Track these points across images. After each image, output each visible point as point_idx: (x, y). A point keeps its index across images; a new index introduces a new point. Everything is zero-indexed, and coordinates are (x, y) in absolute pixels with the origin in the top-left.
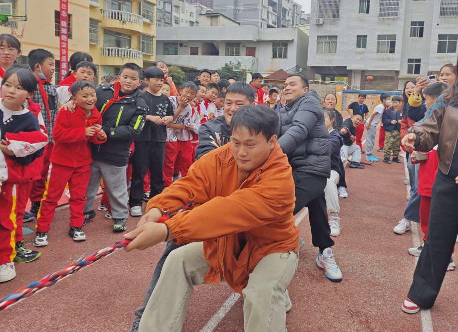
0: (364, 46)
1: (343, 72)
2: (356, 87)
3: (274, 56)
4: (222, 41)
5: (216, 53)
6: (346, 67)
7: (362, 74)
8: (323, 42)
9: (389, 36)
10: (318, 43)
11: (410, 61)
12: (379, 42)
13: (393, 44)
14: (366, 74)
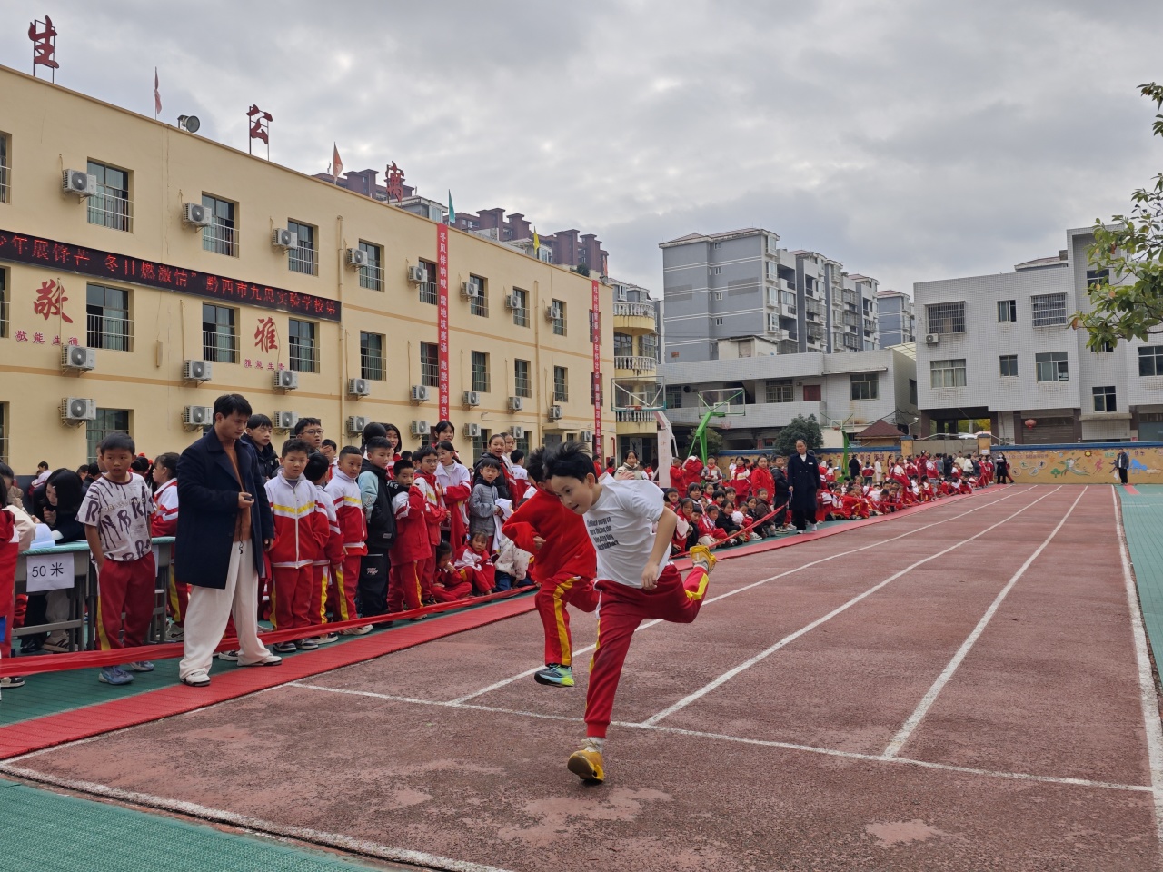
0: (1014, 372)
1: (981, 412)
2: (1008, 439)
3: (855, 396)
4: (759, 380)
5: (750, 400)
6: (986, 408)
7: (1014, 417)
8: (940, 371)
9: (1056, 355)
10: (933, 372)
11: (1096, 390)
12: (1038, 366)
13: (1063, 367)
14: (1022, 417)
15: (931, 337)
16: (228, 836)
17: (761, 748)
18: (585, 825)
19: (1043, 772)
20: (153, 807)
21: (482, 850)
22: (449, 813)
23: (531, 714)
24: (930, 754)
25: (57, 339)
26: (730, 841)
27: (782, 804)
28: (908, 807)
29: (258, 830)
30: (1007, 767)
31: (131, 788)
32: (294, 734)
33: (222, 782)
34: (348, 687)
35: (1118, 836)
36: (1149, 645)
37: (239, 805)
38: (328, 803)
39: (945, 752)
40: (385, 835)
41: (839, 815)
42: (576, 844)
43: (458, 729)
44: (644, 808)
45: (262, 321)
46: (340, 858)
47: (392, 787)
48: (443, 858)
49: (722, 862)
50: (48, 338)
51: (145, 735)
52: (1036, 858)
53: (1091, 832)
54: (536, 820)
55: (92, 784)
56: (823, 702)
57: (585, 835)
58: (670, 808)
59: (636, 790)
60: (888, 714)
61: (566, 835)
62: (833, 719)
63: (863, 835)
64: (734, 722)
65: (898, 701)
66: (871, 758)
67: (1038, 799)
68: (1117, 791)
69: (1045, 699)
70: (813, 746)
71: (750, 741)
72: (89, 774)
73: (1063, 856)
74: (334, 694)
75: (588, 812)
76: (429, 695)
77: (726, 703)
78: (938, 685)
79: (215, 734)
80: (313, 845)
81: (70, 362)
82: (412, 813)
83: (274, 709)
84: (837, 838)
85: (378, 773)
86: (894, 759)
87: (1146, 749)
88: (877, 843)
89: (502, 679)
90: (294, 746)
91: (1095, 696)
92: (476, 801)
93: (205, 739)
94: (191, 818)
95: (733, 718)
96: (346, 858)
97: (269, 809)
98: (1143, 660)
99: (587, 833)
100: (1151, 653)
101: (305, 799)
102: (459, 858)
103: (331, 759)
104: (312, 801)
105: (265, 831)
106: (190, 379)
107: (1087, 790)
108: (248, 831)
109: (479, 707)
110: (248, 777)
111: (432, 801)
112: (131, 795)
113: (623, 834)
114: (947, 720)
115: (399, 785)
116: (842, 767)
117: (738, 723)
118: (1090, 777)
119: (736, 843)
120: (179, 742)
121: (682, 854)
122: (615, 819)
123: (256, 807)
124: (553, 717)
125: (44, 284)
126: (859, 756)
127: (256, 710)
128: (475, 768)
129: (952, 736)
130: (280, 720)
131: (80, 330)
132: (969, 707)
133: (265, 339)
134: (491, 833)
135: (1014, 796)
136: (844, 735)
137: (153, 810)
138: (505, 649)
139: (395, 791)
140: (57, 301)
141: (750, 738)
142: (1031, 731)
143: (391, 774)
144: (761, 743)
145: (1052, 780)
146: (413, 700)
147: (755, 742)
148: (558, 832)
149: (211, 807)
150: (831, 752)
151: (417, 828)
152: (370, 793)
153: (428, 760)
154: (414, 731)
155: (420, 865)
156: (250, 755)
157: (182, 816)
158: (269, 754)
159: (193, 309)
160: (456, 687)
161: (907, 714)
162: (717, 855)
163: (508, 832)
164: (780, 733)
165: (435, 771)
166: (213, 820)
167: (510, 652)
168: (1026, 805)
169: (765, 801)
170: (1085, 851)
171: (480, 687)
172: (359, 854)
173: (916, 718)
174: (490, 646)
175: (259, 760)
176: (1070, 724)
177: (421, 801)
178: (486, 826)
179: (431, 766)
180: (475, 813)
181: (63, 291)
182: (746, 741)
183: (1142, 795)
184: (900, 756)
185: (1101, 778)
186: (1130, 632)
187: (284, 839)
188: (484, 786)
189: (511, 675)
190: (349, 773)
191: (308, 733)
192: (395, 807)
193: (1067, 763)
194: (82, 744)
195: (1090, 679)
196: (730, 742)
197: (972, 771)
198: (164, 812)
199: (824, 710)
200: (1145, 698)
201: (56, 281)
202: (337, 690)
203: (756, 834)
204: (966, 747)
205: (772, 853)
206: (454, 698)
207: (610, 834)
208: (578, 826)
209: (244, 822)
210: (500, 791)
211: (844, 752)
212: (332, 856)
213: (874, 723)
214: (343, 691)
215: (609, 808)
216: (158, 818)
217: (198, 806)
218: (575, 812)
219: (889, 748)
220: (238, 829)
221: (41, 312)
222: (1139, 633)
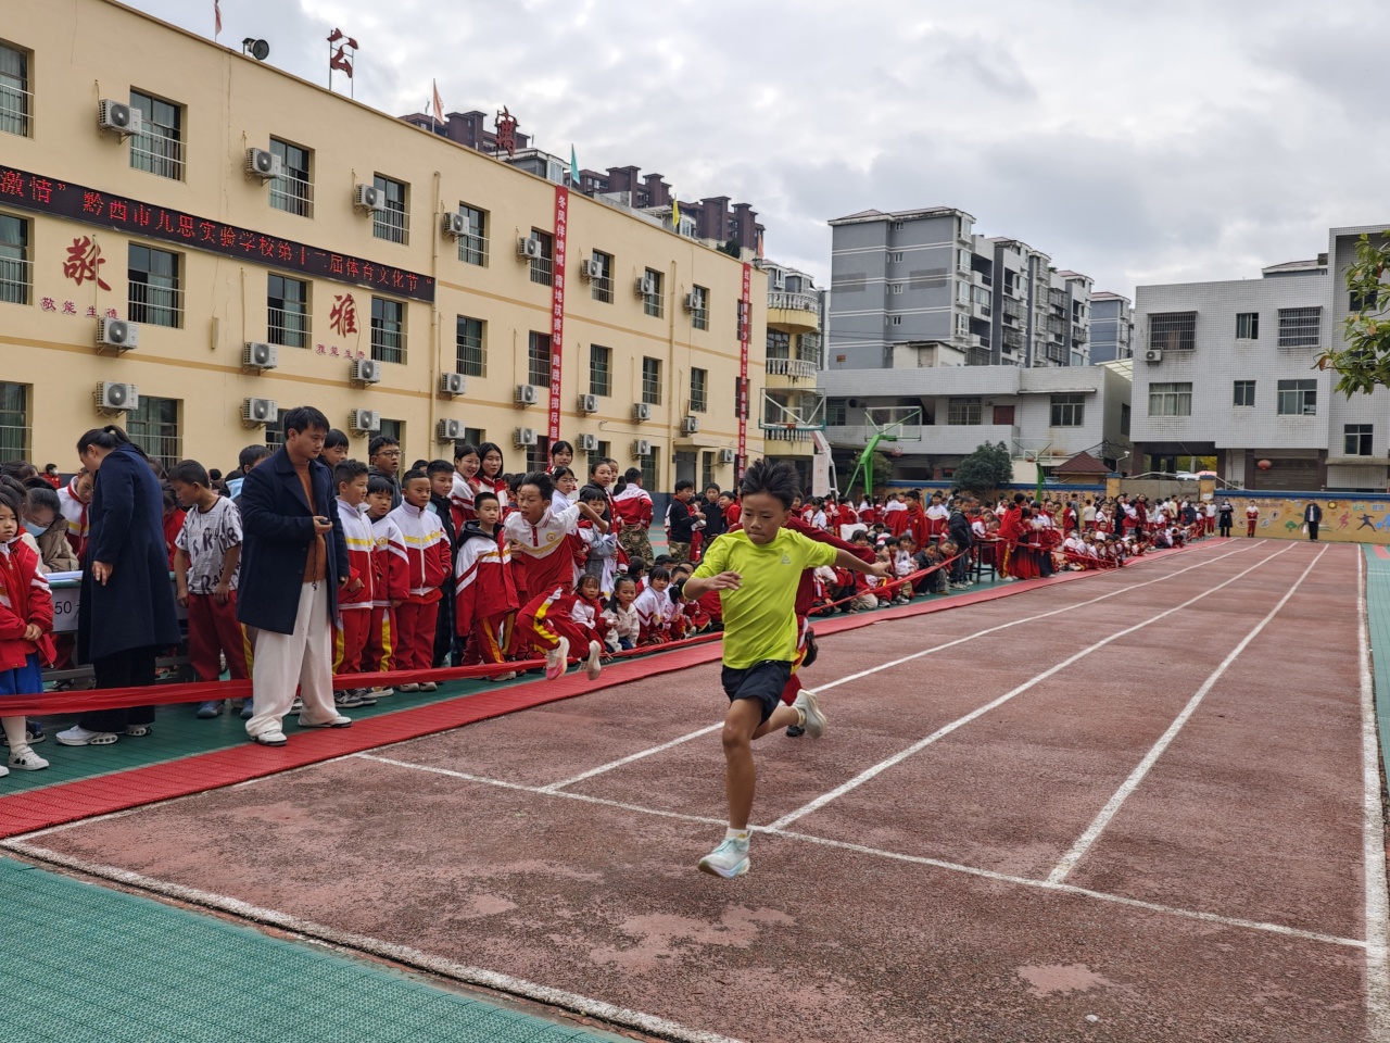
0: (1250, 402)
1: (1207, 449)
2: (1236, 483)
3: (1055, 422)
4: (941, 397)
5: (929, 420)
6: (1213, 443)
7: (1247, 456)
8: (1161, 396)
9: (1302, 383)
10: (1151, 396)
11: (1349, 428)
12: (1281, 395)
13: (1311, 398)
14: (1256, 457)
15: (1153, 353)
16: (277, 942)
17: (904, 865)
18: (692, 950)
19: (1234, 913)
20: (191, 902)
21: (569, 974)
22: (535, 927)
23: (638, 808)
24: (1103, 882)
25: (92, 310)
26: (858, 978)
27: (923, 935)
28: (1070, 948)
29: (312, 936)
30: (1193, 904)
31: (166, 878)
32: (359, 818)
33: (273, 874)
34: (425, 762)
35: (1318, 1001)
36: (1381, 759)
37: (291, 904)
38: (395, 906)
39: (1121, 880)
40: (458, 950)
41: (988, 952)
42: (680, 973)
43: (551, 822)
44: (762, 933)
45: (339, 298)
46: (406, 975)
47: (470, 891)
48: (524, 981)
49: (847, 1004)
50: (81, 308)
51: (185, 811)
52: (1216, 1022)
53: (1286, 993)
54: (635, 941)
55: (121, 870)
56: (982, 810)
57: (691, 963)
58: (792, 935)
59: (753, 909)
60: (1058, 829)
61: (669, 961)
62: (992, 831)
63: (1014, 979)
64: (876, 830)
65: (1072, 813)
66: (1032, 883)
67: (1226, 948)
68: (1323, 944)
69: (1247, 820)
70: (966, 864)
71: (892, 855)
72: (117, 858)
73: (1250, 1022)
74: (408, 770)
75: (696, 933)
76: (520, 777)
77: (868, 805)
78: (1120, 796)
79: (268, 813)
80: (375, 958)
81: (107, 339)
82: (492, 925)
83: (338, 785)
84: (983, 981)
85: (455, 872)
86: (1060, 886)
87: (1363, 893)
88: (1030, 990)
89: (607, 762)
90: (359, 832)
91: (1308, 819)
92: (566, 913)
93: (256, 819)
94: (235, 919)
95: (875, 825)
96: (412, 975)
97: (327, 910)
98: (1371, 777)
99: (693, 960)
100: (1382, 769)
101: (369, 900)
102: (543, 982)
103: (402, 852)
104: (377, 904)
105: (320, 938)
106: (252, 365)
107: (1286, 939)
108: (300, 937)
109: (577, 796)
110: (304, 869)
111: (516, 911)
112: (165, 887)
113: (735, 964)
114: (1127, 840)
115: (478, 888)
116: (997, 893)
117: (881, 833)
118: (1292, 924)
119: (866, 980)
120: (224, 821)
121: (802, 992)
122: (726, 944)
123: (311, 908)
124: (663, 813)
125: (76, 241)
126: (1019, 880)
127: (317, 785)
128: (568, 872)
129: (1131, 860)
130: (344, 800)
131: (118, 300)
132: (1155, 825)
133: (342, 321)
134: (582, 954)
135: (1197, 941)
136: (1003, 852)
137: (191, 905)
138: (612, 724)
139: (474, 896)
140: (92, 263)
141: (893, 851)
142: (1226, 860)
143: (471, 875)
144: (905, 858)
145: (1245, 923)
146: (501, 783)
147: (899, 856)
148: (659, 956)
149: (258, 905)
150: (986, 874)
151: (496, 944)
152: (445, 897)
153: (514, 860)
154: (499, 822)
155: (498, 989)
156: (307, 842)
157: (224, 915)
158: (329, 841)
159: (257, 280)
160: (552, 770)
161: (1080, 829)
162: (842, 995)
163: (602, 954)
164: (928, 846)
165: (521, 874)
166: (261, 922)
167: (617, 729)
168: (1211, 954)
169: (904, 930)
170: (1276, 1018)
171: (581, 771)
172: (428, 971)
173: (1089, 837)
174: (595, 719)
175: (317, 848)
176: (1274, 854)
177: (503, 909)
178: (576, 945)
179: (518, 867)
180: (565, 929)
181: (100, 250)
182: (888, 854)
183: (1353, 952)
184: (1067, 882)
185: (1305, 926)
186: (1359, 740)
187: (342, 949)
188: (578, 894)
189: (617, 758)
190: (421, 871)
191: (376, 818)
192: (473, 916)
193: (1265, 904)
194: (111, 820)
195: (1304, 798)
196: (868, 855)
197: (1151, 906)
198: (204, 909)
199: (983, 820)
200: (1368, 826)
201: (90, 239)
202: (412, 766)
203: (889, 971)
204: (1146, 875)
205: (906, 995)
206: (548, 784)
207: (720, 962)
208: (683, 950)
209: (296, 926)
210: (596, 903)
211: (1002, 874)
212: (396, 972)
213: (1040, 839)
214: (419, 767)
215: (722, 930)
216: (194, 916)
217: (243, 904)
218: (681, 933)
219: (1055, 871)
220: (289, 934)
221: (72, 275)
222: (1369, 742)
